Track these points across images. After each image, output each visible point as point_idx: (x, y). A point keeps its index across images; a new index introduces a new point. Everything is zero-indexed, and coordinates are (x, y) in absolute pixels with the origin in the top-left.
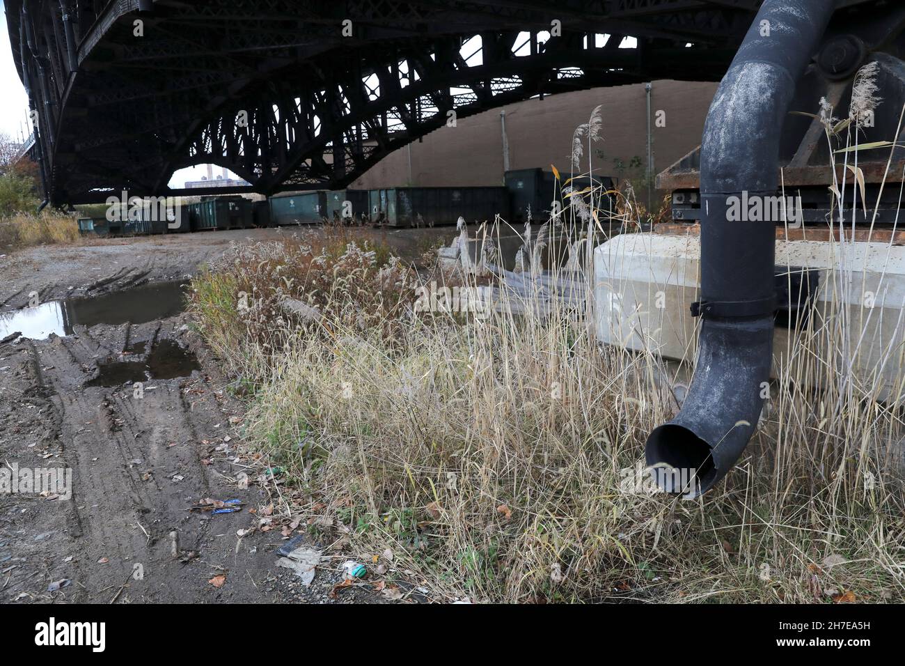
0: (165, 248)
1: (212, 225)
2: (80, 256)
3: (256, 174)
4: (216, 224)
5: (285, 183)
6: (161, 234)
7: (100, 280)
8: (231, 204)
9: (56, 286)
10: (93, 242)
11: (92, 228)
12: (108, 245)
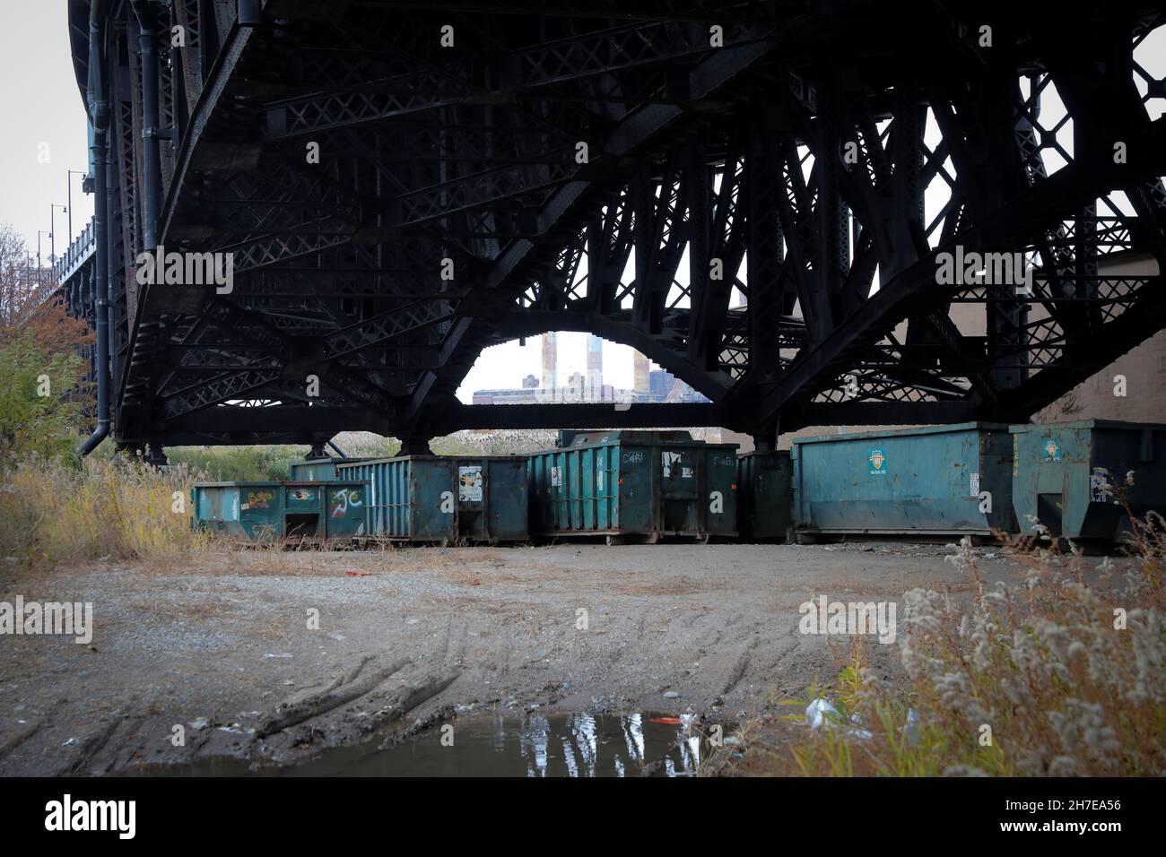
0: (491, 594)
1: (603, 524)
2: (226, 607)
3: (727, 368)
4: (615, 522)
5: (820, 399)
6: (438, 544)
7: (295, 699)
8: (669, 458)
9: (153, 712)
10: (256, 558)
11: (235, 516)
12: (305, 573)
